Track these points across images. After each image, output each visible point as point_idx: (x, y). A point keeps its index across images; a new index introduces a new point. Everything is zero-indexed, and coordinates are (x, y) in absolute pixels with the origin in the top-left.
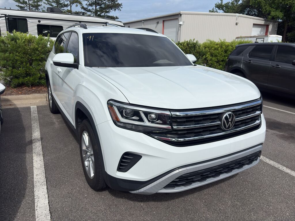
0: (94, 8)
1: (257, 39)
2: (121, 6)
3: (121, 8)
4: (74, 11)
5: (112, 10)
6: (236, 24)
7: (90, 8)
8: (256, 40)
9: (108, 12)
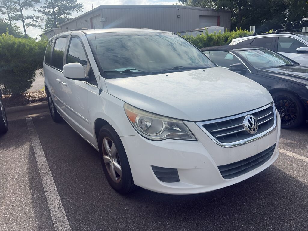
0: (51, 10)
1: (196, 32)
2: (82, 7)
3: (82, 9)
4: (26, 16)
5: (73, 12)
6: (178, 17)
7: (47, 10)
8: (196, 34)
9: (71, 14)
